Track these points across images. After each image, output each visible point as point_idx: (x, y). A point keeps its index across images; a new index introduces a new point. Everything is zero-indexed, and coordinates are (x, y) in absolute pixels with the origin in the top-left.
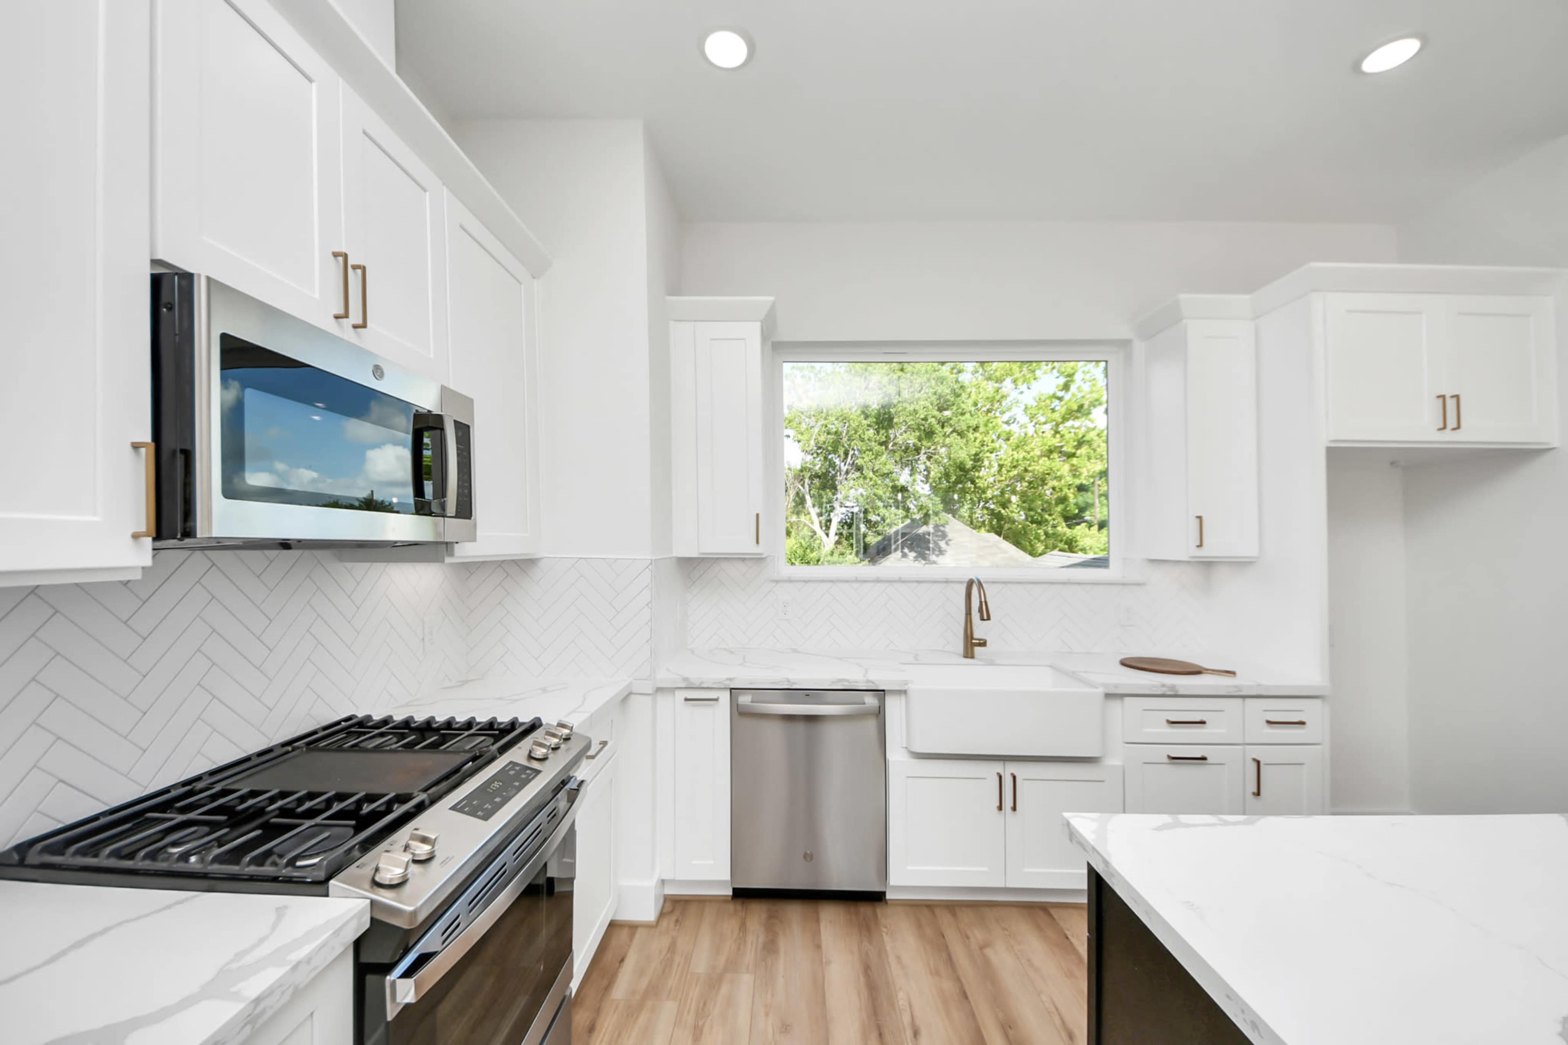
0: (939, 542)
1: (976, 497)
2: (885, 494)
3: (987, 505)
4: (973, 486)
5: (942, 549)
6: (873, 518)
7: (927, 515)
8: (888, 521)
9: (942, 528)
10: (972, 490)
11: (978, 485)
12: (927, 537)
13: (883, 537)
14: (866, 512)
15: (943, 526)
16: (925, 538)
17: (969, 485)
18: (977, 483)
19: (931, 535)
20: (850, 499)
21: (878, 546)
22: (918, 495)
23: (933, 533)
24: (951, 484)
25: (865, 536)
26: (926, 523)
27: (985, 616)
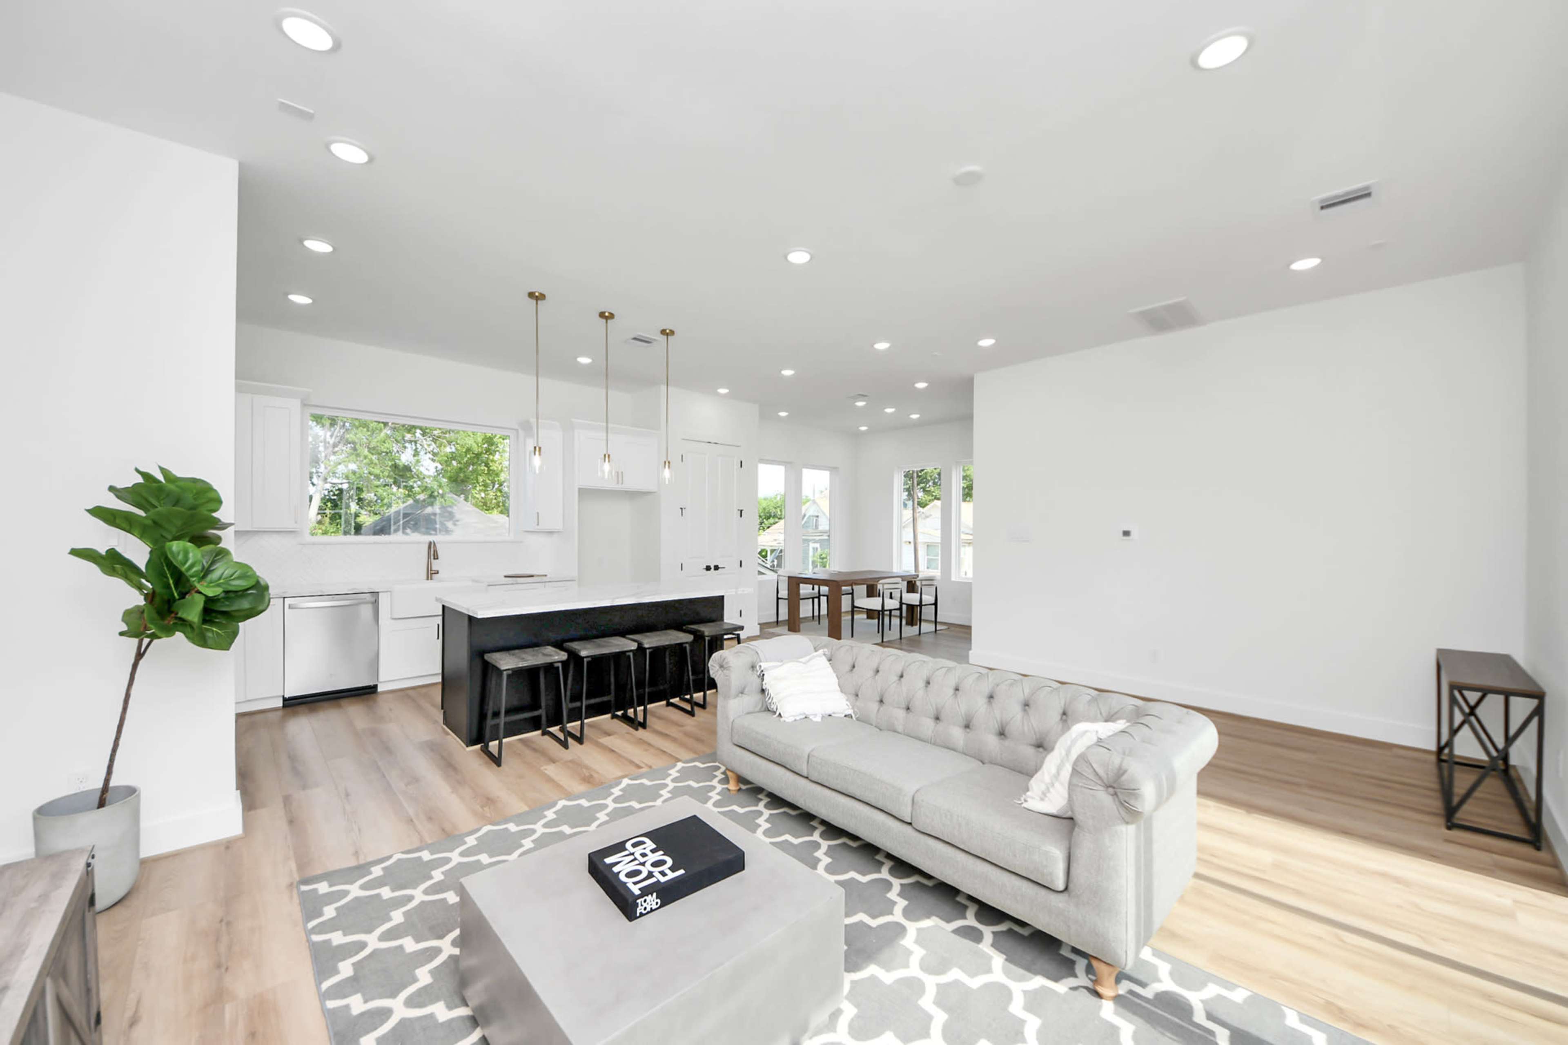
0: (446, 523)
1: (489, 480)
2: (383, 472)
3: (501, 488)
4: (486, 469)
5: (449, 529)
6: (369, 496)
7: (431, 496)
8: (386, 501)
9: (449, 509)
10: (486, 472)
11: (491, 468)
12: (433, 517)
13: (381, 517)
14: (359, 489)
15: (450, 507)
16: (432, 519)
17: (483, 467)
18: (490, 466)
19: (438, 516)
20: (337, 475)
21: (375, 526)
22: (422, 477)
23: (440, 514)
24: (462, 466)
25: (357, 515)
26: (432, 504)
27: (436, 557)
